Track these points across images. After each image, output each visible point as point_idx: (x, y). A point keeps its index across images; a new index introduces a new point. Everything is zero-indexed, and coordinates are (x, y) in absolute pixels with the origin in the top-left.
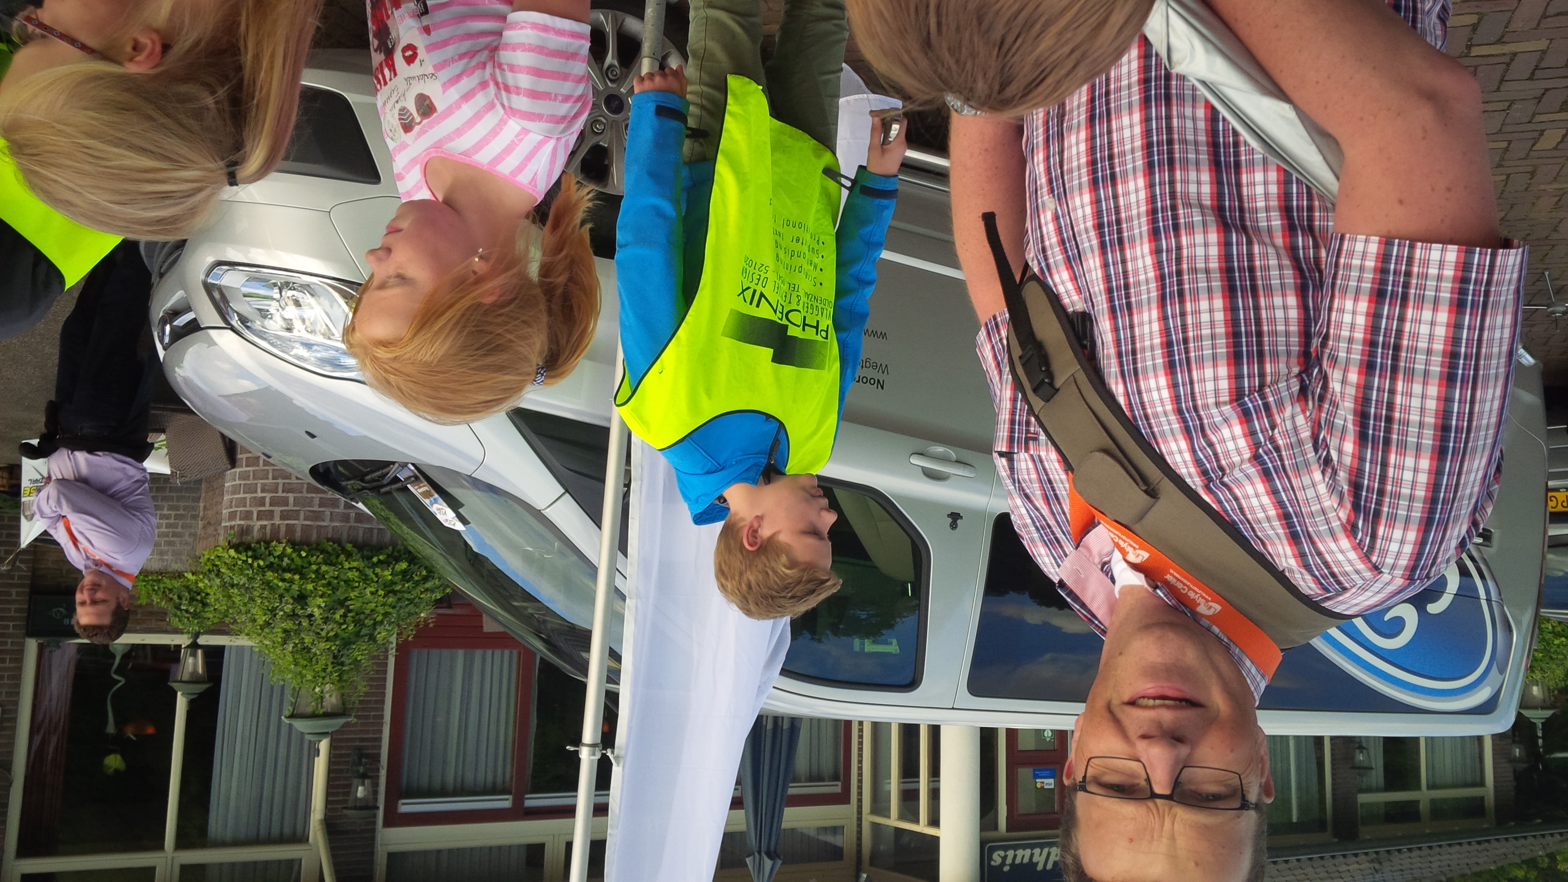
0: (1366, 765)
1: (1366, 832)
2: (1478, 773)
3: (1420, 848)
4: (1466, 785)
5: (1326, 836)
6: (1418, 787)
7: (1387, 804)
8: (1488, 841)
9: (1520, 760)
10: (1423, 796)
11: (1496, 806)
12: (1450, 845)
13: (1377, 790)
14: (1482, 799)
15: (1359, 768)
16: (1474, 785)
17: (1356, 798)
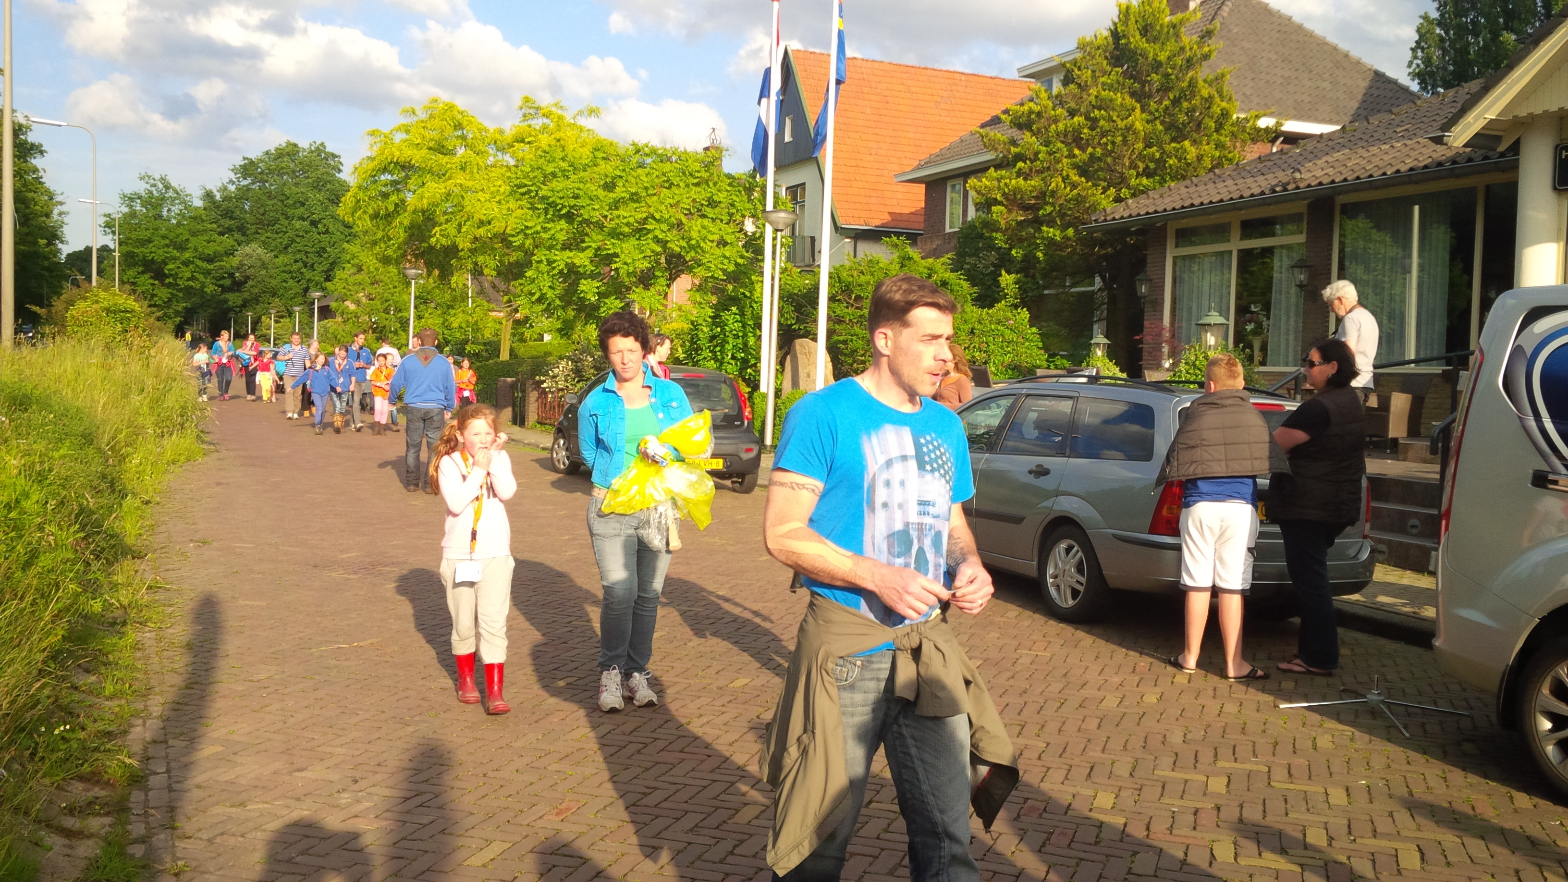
0: (1296, 270)
1: (1301, 207)
2: (1178, 269)
3: (1252, 195)
4: (1192, 257)
5: (1341, 199)
6: (1240, 251)
7: (1273, 235)
8: (1183, 207)
9: (1141, 280)
10: (1236, 244)
11: (1166, 241)
12: (1222, 201)
13: (1282, 247)
14: (1176, 247)
15: (1306, 267)
16: (1184, 257)
17: (1308, 237)
